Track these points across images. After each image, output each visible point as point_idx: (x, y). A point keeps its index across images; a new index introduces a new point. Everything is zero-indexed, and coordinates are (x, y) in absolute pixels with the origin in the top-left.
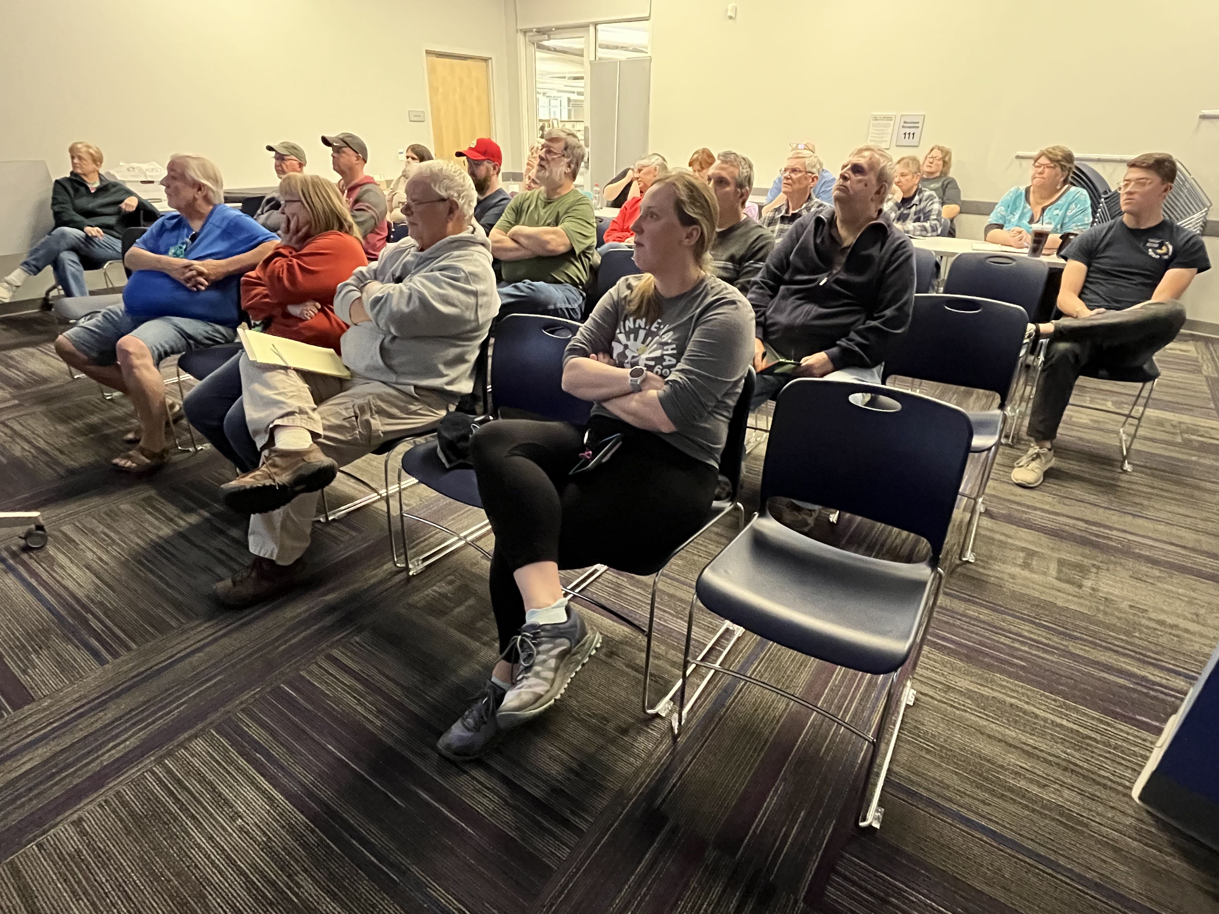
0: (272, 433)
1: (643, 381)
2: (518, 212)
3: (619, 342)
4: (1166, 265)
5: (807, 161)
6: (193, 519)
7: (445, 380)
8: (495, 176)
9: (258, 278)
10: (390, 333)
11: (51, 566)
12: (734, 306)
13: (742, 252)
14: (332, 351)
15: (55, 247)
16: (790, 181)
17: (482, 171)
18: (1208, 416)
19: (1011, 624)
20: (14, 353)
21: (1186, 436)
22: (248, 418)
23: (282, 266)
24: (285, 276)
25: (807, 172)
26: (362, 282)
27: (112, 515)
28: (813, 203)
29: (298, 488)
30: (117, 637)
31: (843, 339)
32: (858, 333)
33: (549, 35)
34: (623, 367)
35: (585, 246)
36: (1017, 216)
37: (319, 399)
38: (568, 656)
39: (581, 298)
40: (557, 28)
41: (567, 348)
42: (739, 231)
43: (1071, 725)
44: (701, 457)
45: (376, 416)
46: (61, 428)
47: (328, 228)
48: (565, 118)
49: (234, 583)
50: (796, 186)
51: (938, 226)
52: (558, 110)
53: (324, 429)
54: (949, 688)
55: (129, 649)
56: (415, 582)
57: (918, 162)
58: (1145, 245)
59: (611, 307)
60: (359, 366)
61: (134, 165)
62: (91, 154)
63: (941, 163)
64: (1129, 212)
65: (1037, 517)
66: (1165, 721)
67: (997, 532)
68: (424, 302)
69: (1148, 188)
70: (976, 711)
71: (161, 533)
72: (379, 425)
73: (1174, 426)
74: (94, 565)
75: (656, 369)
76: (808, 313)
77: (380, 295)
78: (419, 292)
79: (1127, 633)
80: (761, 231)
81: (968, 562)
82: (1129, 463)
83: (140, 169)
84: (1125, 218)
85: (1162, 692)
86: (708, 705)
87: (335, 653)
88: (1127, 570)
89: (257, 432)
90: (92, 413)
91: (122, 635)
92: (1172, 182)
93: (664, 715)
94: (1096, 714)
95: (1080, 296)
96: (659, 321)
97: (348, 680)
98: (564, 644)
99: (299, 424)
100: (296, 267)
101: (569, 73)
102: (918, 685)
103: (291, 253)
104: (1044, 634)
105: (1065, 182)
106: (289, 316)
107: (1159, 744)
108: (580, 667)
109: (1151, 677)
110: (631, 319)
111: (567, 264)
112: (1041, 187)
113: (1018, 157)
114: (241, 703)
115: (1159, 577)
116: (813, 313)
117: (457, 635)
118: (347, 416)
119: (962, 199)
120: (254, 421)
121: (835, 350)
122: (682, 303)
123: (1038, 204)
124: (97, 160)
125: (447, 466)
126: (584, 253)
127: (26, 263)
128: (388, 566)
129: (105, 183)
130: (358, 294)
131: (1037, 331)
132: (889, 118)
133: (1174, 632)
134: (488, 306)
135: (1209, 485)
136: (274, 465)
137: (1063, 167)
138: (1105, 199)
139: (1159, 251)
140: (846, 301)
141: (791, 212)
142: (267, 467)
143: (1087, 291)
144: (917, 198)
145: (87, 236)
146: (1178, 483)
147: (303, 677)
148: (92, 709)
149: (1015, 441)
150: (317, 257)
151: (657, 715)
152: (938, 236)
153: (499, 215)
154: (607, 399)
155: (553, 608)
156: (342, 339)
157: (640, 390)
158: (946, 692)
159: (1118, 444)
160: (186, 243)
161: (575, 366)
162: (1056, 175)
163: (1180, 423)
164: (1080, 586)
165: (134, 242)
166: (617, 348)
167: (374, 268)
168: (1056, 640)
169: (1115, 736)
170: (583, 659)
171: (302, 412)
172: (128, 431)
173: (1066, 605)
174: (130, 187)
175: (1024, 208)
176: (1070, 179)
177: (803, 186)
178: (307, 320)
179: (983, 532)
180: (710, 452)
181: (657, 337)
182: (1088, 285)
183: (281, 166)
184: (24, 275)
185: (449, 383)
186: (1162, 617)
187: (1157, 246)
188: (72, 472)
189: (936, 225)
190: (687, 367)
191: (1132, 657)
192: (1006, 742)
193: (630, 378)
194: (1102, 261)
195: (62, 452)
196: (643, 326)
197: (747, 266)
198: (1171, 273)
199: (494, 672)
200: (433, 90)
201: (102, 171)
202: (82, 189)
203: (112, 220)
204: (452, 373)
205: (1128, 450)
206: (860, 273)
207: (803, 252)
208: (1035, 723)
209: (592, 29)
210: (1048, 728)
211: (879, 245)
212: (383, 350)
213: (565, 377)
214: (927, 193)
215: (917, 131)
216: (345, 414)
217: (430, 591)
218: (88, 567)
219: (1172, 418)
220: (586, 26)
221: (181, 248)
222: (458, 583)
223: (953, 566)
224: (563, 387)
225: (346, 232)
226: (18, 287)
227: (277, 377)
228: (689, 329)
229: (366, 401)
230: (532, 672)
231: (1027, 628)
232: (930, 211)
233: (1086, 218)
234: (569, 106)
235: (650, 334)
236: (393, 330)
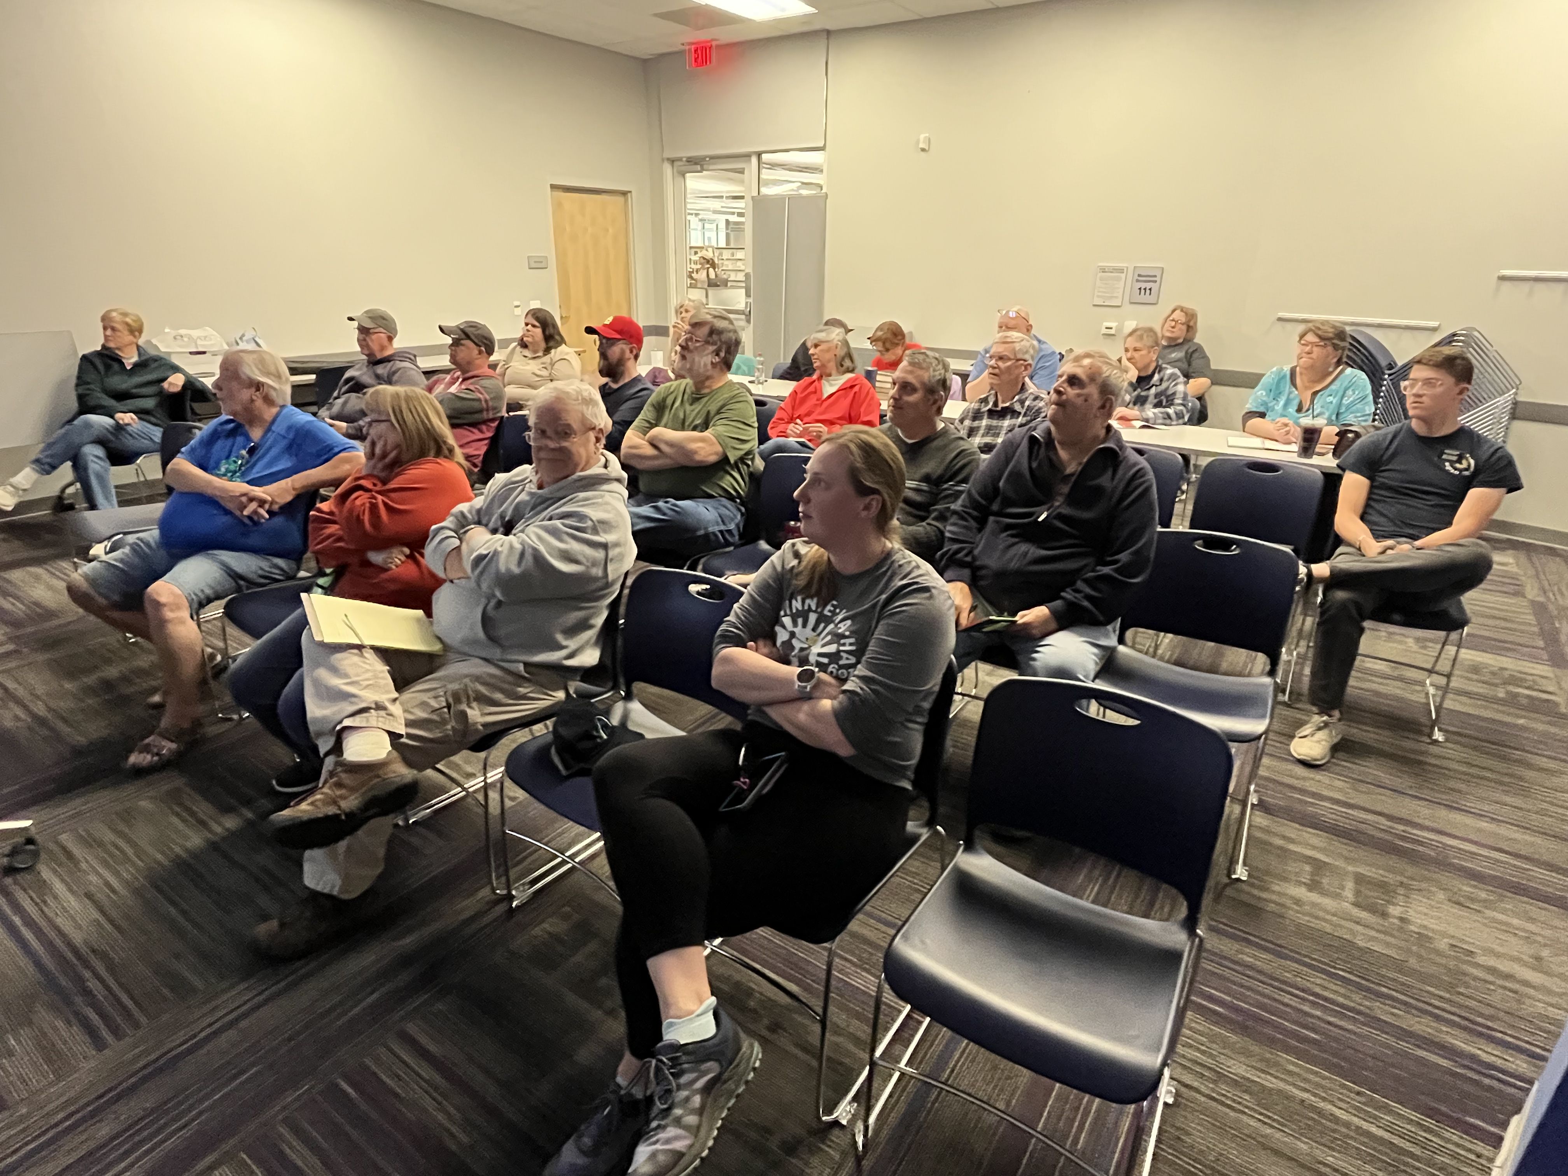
0: (339, 736)
1: (814, 687)
2: (660, 408)
3: (784, 627)
4: (1467, 483)
5: (1017, 346)
6: (231, 823)
7: (564, 653)
8: (632, 360)
9: (331, 513)
10: (494, 596)
11: (41, 895)
12: (927, 595)
13: (939, 472)
14: (420, 613)
15: (77, 440)
16: (997, 371)
17: (615, 351)
18: (1534, 659)
19: (1298, 974)
20: (16, 575)
21: (1511, 688)
22: (309, 715)
23: (364, 504)
24: (366, 518)
25: (1018, 360)
26: (463, 524)
27: (127, 816)
28: (1027, 394)
29: (371, 812)
30: (124, 1007)
31: (1068, 590)
32: (1087, 581)
33: (702, 166)
34: (788, 662)
35: (743, 452)
36: (1282, 403)
37: (401, 683)
38: (718, 1085)
39: (739, 517)
40: (712, 158)
41: (718, 633)
42: (935, 443)
43: (1380, 1133)
44: (888, 779)
45: (474, 704)
46: (68, 686)
47: (422, 454)
48: (722, 244)
49: (282, 925)
50: (1005, 377)
51: (1185, 411)
52: (713, 235)
53: (407, 725)
54: (1220, 1077)
55: (137, 1025)
56: (519, 917)
57: (1155, 333)
58: (1440, 457)
59: (775, 582)
60: (455, 639)
61: (183, 332)
62: (127, 324)
63: (1184, 328)
64: (1419, 418)
65: (1326, 811)
66: (1504, 1125)
67: (1276, 834)
68: (538, 559)
69: (1439, 390)
70: (1255, 1111)
71: (189, 845)
72: (476, 715)
73: (1493, 674)
74: (99, 896)
75: (830, 669)
76: (1025, 554)
77: (485, 552)
78: (535, 550)
79: (1450, 987)
80: (964, 445)
81: (1238, 880)
82: (1440, 730)
83: (190, 337)
84: (1414, 424)
85: (1499, 1080)
86: (902, 1107)
87: (411, 1028)
88: (1444, 889)
89: (320, 734)
90: (108, 662)
91: (129, 1003)
92: (1469, 382)
93: (844, 1122)
94: (1415, 1116)
95: (1362, 518)
96: (835, 603)
97: (426, 1071)
98: (712, 1069)
99: (374, 724)
100: (381, 506)
101: (728, 192)
102: (1179, 1073)
103: (375, 485)
104: (1342, 991)
105: (1339, 363)
106: (368, 564)
107: (1499, 1161)
108: (733, 1101)
109: (1484, 1057)
110: (799, 598)
111: (721, 473)
112: (1311, 368)
113: (1280, 319)
114: (284, 1108)
115: (1485, 901)
116: (1030, 556)
117: (572, 999)
118: (437, 706)
119: (1213, 367)
120: (316, 720)
121: (1058, 603)
122: (863, 584)
123: (1307, 388)
124: (136, 330)
125: (564, 772)
126: (742, 459)
127: (37, 461)
128: (485, 892)
129: (143, 358)
130: (457, 542)
131: (1310, 575)
132: (1121, 271)
133: (1508, 984)
134: (621, 557)
135: (1544, 762)
136: (339, 785)
137: (1336, 347)
138: (1390, 375)
139: (1458, 465)
140: (1072, 541)
141: (1001, 405)
142: (330, 788)
143: (1370, 511)
144: (1156, 377)
145: (118, 423)
146: (1504, 758)
147: (367, 1068)
148: (83, 1120)
149: (1293, 698)
150: (408, 493)
151: (836, 1123)
152: (1185, 424)
153: (638, 410)
154: (771, 704)
155: (698, 1016)
156: (434, 597)
157: (810, 698)
158: (1215, 1082)
159: (1424, 700)
160: (243, 458)
161: (727, 660)
162: (1327, 356)
163: (1502, 669)
164: (1384, 915)
165: (178, 452)
166: (782, 636)
167: (478, 507)
168: (1357, 999)
169: (1441, 1150)
170: (737, 1086)
171: (379, 707)
172: (154, 691)
173: (1369, 945)
174: (176, 360)
175: (1290, 393)
176: (1345, 359)
177: (1012, 377)
178: (389, 569)
179: (1258, 834)
180: (901, 772)
181: (832, 626)
182: (1372, 503)
183: (365, 340)
184: (34, 476)
185: (571, 656)
186: (1492, 962)
187: (1455, 458)
188: (78, 752)
189: (1182, 411)
190: (870, 674)
191: (1459, 1026)
192: (1296, 1161)
193: (798, 683)
194: (1385, 474)
195: (65, 720)
196: (814, 608)
197: (946, 489)
198: (1474, 494)
199: (621, 1068)
200: (559, 230)
201: (141, 342)
202: (116, 366)
203: (149, 403)
204: (572, 644)
205: (1438, 709)
206: (1088, 507)
207: (1016, 475)
208: (1334, 1131)
209: (754, 160)
210: (1351, 1138)
211: (1109, 473)
212: (486, 621)
213: (715, 671)
214: (1169, 371)
215: (1155, 287)
216: (435, 704)
217: (537, 931)
218: (89, 896)
219: (1491, 662)
220: (747, 156)
221: (235, 462)
222: (576, 917)
223: (1220, 887)
224: (714, 684)
225: (446, 457)
226: (25, 490)
227: (347, 660)
228: (871, 620)
229: (462, 686)
230: (671, 1118)
231: (1318, 981)
232: (1174, 394)
233: (1367, 408)
234: (727, 228)
235: (823, 619)
236: (498, 594)
